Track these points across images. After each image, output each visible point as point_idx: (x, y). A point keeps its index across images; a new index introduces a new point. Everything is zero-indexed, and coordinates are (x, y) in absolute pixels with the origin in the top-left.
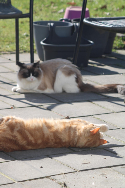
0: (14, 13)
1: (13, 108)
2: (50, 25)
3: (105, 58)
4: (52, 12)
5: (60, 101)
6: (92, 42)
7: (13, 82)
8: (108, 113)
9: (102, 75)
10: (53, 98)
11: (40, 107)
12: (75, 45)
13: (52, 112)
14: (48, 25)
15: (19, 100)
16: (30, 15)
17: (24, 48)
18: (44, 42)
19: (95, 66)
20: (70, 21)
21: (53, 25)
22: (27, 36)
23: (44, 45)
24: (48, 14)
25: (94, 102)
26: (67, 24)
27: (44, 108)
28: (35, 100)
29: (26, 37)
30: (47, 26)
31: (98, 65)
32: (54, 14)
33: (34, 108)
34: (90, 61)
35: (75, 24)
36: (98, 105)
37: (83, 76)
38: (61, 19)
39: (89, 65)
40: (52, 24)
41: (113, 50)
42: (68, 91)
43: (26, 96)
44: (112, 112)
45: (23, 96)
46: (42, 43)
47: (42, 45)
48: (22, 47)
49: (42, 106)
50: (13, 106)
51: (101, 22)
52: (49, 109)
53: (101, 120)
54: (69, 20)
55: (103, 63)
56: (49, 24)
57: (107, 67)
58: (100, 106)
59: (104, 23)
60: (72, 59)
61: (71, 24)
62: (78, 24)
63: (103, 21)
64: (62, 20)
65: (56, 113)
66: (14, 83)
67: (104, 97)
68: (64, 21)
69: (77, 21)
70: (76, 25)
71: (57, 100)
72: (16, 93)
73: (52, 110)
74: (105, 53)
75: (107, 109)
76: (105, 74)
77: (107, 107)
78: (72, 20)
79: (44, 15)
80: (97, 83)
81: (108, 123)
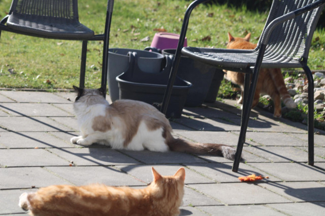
0: (82, 32)
1: (72, 165)
2: (132, 55)
3: (206, 108)
4: (132, 40)
5: (140, 162)
6: (189, 83)
7: (73, 130)
8: (209, 182)
9: (201, 130)
10: (129, 156)
11: (111, 167)
12: (166, 86)
13: (129, 175)
14: (129, 55)
15: (80, 155)
16: (105, 38)
17: (90, 86)
18: (120, 78)
19: (192, 117)
20: (160, 52)
21: (136, 55)
22: (95, 69)
23: (120, 82)
24: (126, 42)
25: (188, 167)
26: (156, 56)
27: (117, 169)
28: (104, 157)
29: (93, 70)
30: (127, 56)
31: (196, 117)
32: (134, 43)
33: (102, 168)
34: (184, 110)
35: (166, 56)
36: (195, 171)
37: (173, 130)
38: (148, 47)
39: (182, 115)
40: (134, 54)
41: (218, 99)
42: (152, 149)
43: (91, 151)
44: (214, 182)
45: (87, 151)
46: (118, 79)
47: (117, 82)
48: (88, 84)
49: (114, 166)
50: (72, 163)
51: (207, 54)
52: (124, 171)
53: (198, 192)
54: (159, 50)
55: (203, 115)
56: (130, 53)
57: (208, 121)
58: (198, 173)
59: (210, 56)
60: (159, 105)
61: (162, 56)
62: (171, 56)
63: (209, 53)
64: (148, 49)
65: (135, 177)
66: (74, 132)
67: (203, 161)
68: (150, 51)
69: (170, 52)
70: (168, 58)
71: (136, 159)
72: (76, 146)
73: (128, 172)
74: (205, 102)
75: (208, 177)
76: (205, 130)
77: (207, 175)
78: (163, 51)
79: (121, 42)
80: (194, 141)
81: (208, 196)
